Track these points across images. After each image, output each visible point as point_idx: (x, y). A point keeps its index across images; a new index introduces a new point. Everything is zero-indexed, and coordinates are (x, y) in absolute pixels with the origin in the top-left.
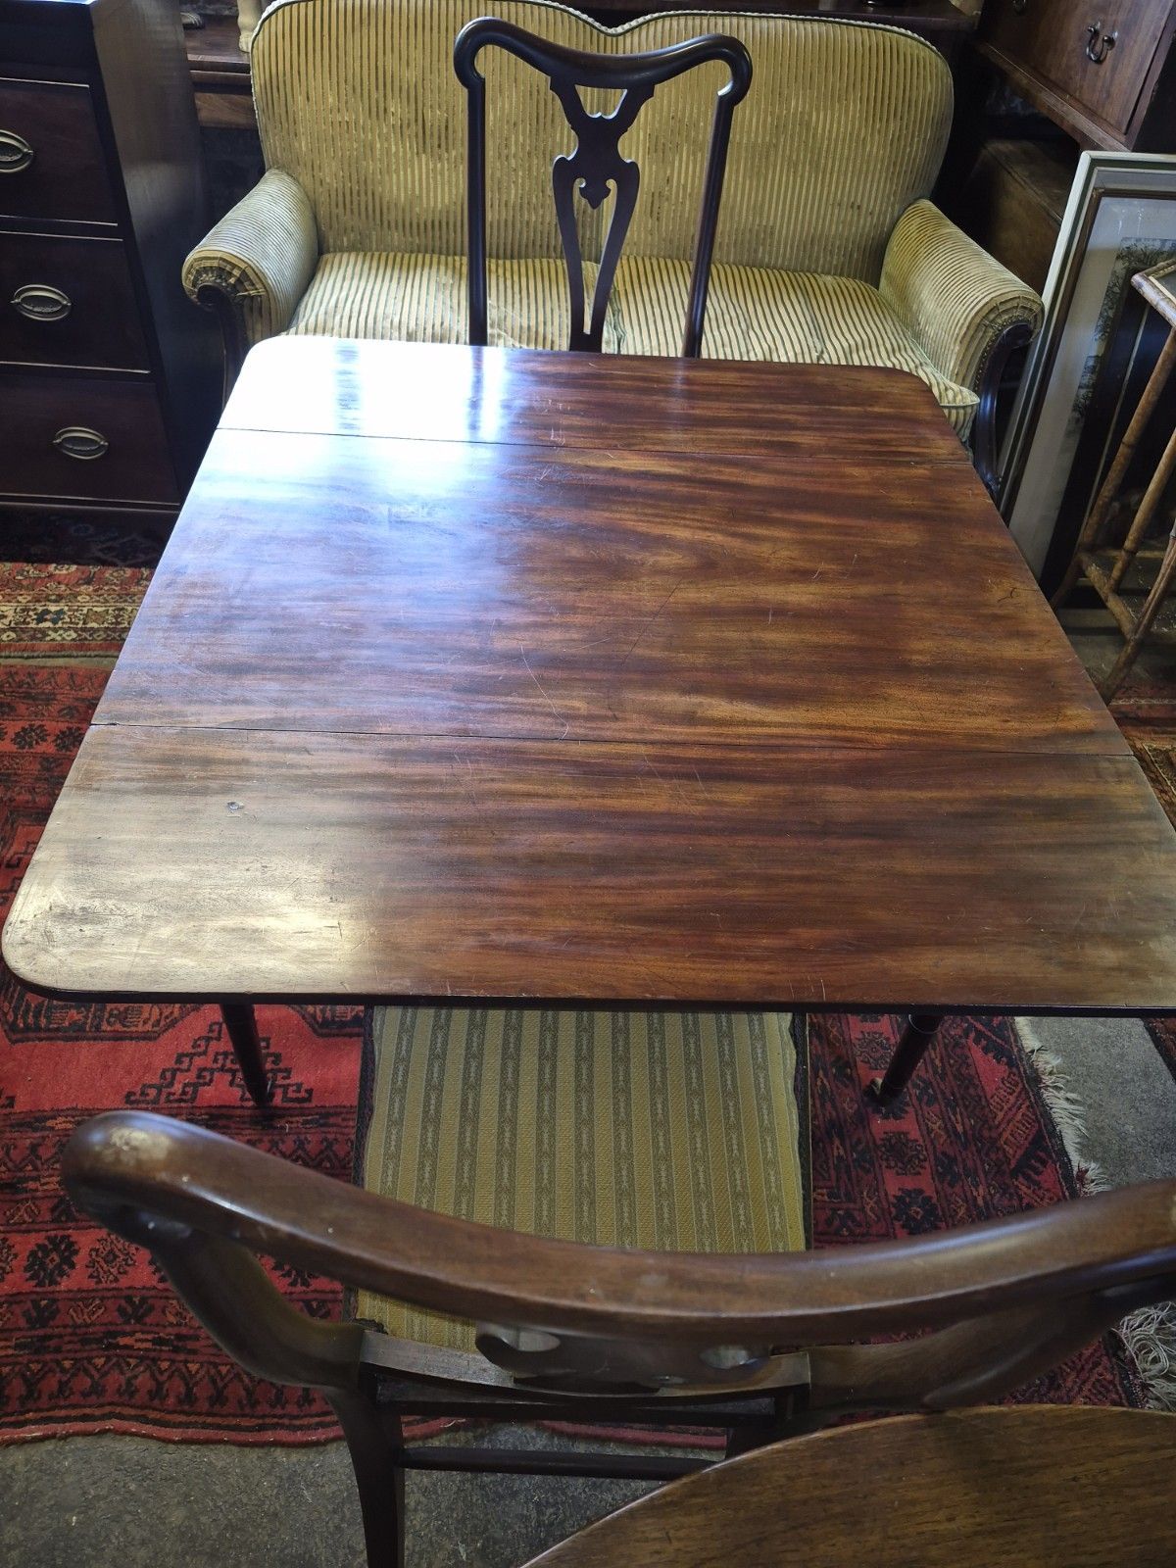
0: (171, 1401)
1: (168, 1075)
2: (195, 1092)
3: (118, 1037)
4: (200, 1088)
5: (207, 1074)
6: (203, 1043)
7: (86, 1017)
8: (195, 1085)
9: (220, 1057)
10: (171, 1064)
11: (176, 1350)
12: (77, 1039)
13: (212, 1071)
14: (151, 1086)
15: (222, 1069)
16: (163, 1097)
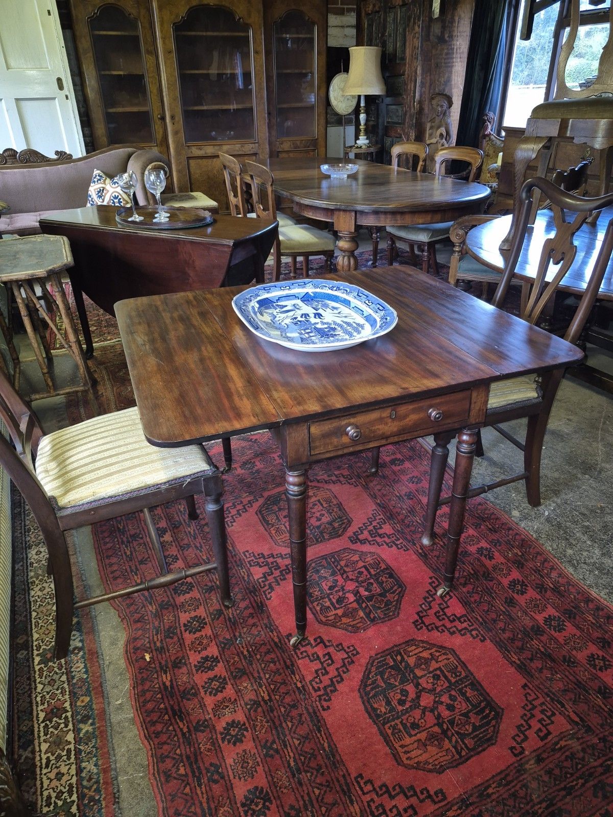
0: (551, 564)
1: (462, 632)
2: (461, 617)
3: (464, 665)
4: (458, 616)
5: (451, 619)
6: (440, 629)
7: (466, 686)
8: (459, 619)
9: (441, 618)
10: (458, 634)
11: (539, 571)
12: (478, 682)
13: (448, 618)
14: (472, 635)
15: (445, 614)
16: (472, 628)
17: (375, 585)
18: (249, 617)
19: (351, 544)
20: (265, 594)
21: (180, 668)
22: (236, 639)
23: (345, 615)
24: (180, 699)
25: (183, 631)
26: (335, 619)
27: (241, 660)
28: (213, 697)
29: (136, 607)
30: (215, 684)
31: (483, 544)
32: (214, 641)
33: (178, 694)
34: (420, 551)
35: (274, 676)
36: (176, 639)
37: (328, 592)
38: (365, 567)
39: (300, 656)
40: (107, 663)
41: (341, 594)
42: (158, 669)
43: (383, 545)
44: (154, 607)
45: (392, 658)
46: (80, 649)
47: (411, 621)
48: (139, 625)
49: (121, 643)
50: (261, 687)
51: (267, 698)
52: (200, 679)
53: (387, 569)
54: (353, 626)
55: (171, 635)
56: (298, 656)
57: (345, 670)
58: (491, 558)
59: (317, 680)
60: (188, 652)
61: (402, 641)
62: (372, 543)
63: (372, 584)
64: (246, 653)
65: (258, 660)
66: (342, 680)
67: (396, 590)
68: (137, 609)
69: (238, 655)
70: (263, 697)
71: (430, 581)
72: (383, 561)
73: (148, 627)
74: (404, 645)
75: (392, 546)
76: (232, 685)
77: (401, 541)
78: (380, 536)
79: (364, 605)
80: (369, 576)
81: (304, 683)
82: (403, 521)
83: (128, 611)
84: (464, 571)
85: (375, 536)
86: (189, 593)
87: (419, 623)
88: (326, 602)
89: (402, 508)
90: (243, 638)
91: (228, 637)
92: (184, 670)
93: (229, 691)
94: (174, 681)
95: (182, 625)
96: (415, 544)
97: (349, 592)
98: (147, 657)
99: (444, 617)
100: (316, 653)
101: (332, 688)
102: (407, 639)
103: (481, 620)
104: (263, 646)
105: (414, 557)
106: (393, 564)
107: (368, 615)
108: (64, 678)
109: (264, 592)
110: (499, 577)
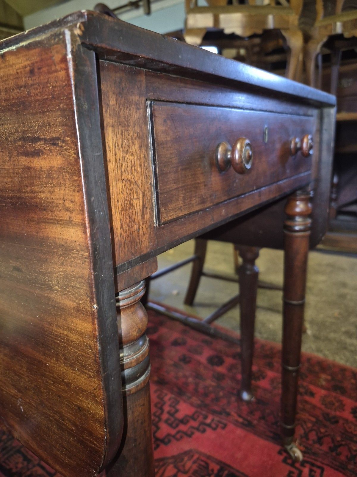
34: (240, 420)
43: (193, 433)
53: (221, 470)
58: (312, 394)
62: (178, 436)
71: (281, 456)
72: (209, 457)
75: (204, 431)
77: (211, 417)
78: (182, 422)
82: (196, 390)
84: (305, 422)
85: (177, 425)
89: (186, 377)
96: (228, 414)
105: (239, 432)
106: (221, 456)
110: (338, 413)
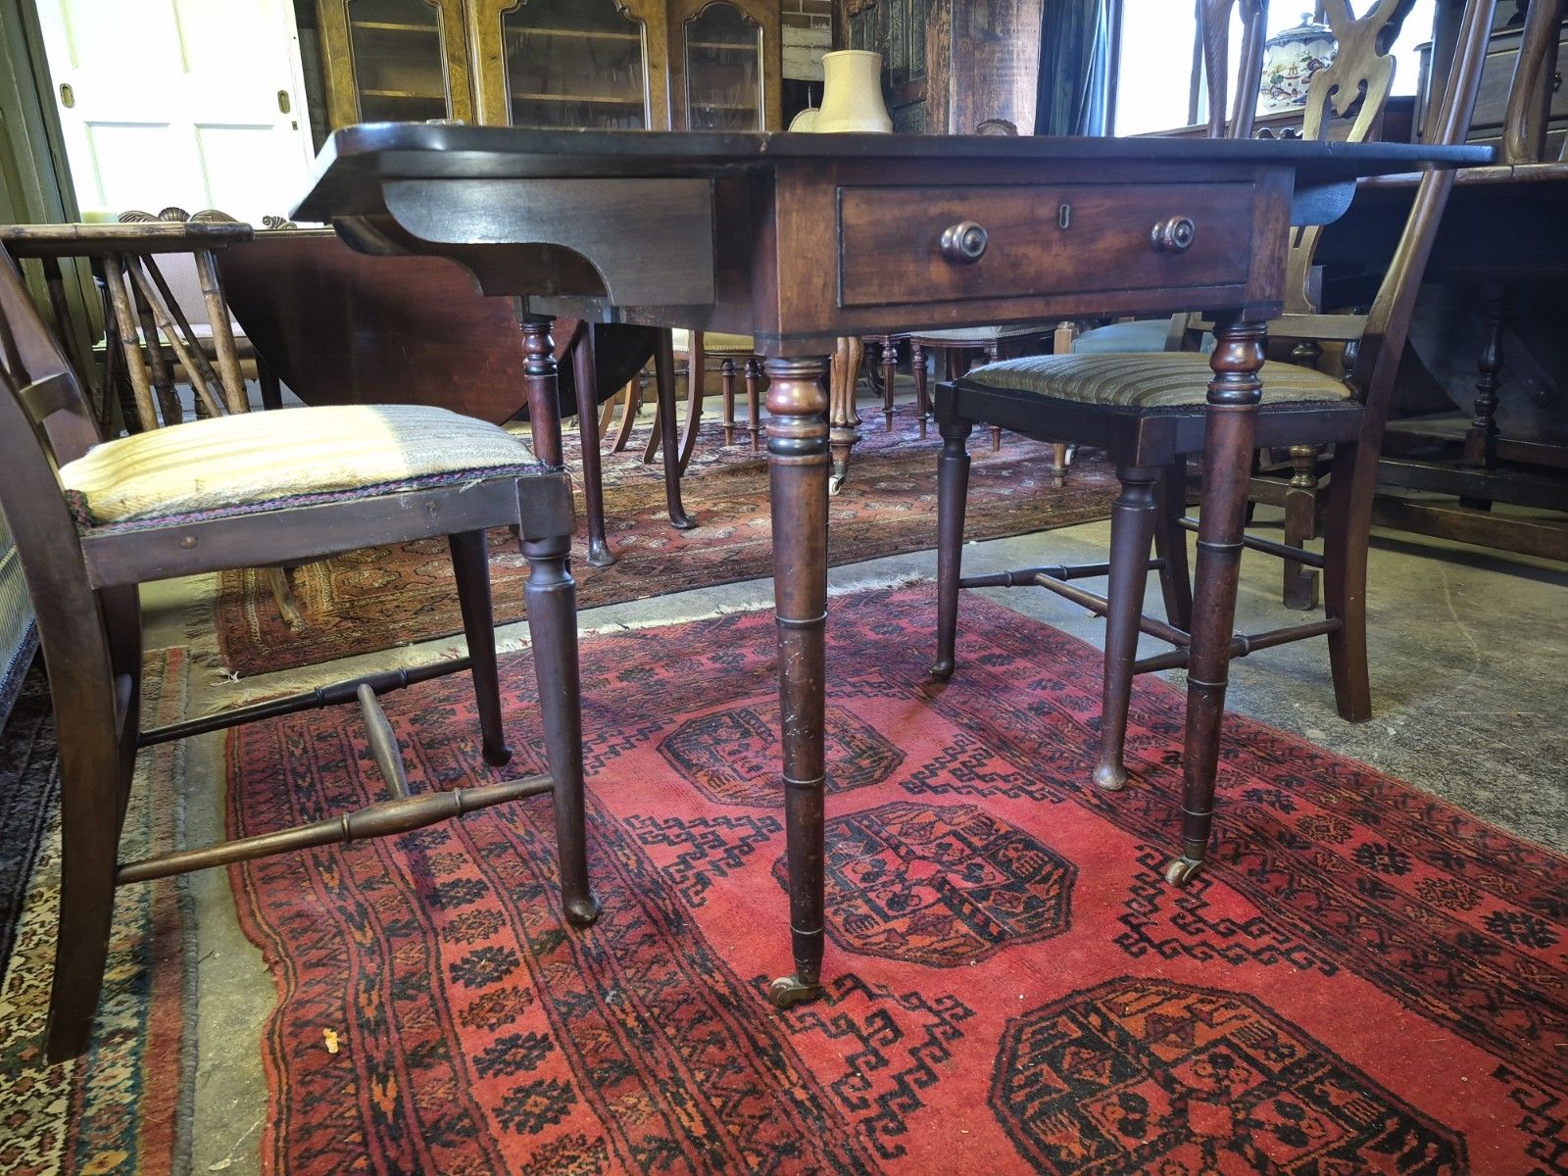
0: (1449, 815)
1: (1265, 956)
2: (1249, 924)
3: (1295, 1030)
4: (1240, 922)
5: (1221, 928)
6: (1196, 952)
7: (1320, 1080)
8: (1245, 928)
9: (1192, 928)
10: (1252, 962)
11: (1424, 827)
12: (1353, 1068)
13: (1213, 927)
14: (1294, 962)
15: (1201, 920)
16: (1288, 945)
17: (988, 869)
18: (641, 944)
19: (909, 794)
20: (687, 896)
21: (429, 1067)
22: (605, 994)
23: (913, 930)
24: (421, 1145)
25: (447, 983)
26: (887, 940)
27: (618, 1040)
28: (527, 1138)
29: (316, 936)
30: (537, 1103)
31: (1253, 783)
32: (537, 1002)
33: (415, 1129)
35: (720, 1076)
36: (424, 999)
37: (862, 885)
38: (955, 834)
39: (798, 1026)
40: (206, 1066)
41: (898, 888)
42: (361, 1071)
43: (992, 794)
44: (370, 933)
45: (1074, 1020)
46: (128, 1034)
47: (1110, 938)
48: (319, 973)
49: (259, 1020)
50: (681, 1103)
51: (699, 1131)
52: (487, 1093)
53: (1014, 834)
54: (944, 952)
55: (411, 992)
56: (789, 1026)
57: (938, 1053)
58: (1287, 808)
59: (856, 1081)
60: (459, 1029)
61: (1093, 982)
62: (964, 790)
63: (981, 867)
64: (631, 1022)
65: (670, 1040)
66: (933, 1077)
67: (1050, 874)
68: (322, 939)
69: (609, 1027)
70: (688, 1132)
71: (1139, 854)
73: (344, 975)
74: (1102, 991)
75: (1017, 795)
76: (590, 1102)
77: (1039, 785)
78: (982, 778)
79: (967, 909)
80: (967, 851)
81: (814, 1089)
82: (1035, 751)
83: (291, 946)
85: (970, 780)
86: (471, 902)
87: (1135, 936)
88: (857, 908)
89: (1026, 731)
90: (625, 991)
91: (580, 989)
92: (442, 1070)
93: (581, 1118)
94: (407, 1098)
95: (445, 967)
96: (1078, 790)
97: (920, 883)
98: (332, 1043)
99: (1200, 925)
100: (844, 1016)
101: (906, 1100)
102: (1107, 978)
103: (1308, 928)
104: (684, 1006)
105: (1082, 813)
107: (983, 928)
108: (60, 1106)
109: (685, 892)
110: (1321, 842)
